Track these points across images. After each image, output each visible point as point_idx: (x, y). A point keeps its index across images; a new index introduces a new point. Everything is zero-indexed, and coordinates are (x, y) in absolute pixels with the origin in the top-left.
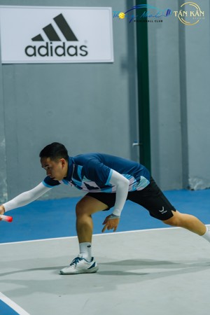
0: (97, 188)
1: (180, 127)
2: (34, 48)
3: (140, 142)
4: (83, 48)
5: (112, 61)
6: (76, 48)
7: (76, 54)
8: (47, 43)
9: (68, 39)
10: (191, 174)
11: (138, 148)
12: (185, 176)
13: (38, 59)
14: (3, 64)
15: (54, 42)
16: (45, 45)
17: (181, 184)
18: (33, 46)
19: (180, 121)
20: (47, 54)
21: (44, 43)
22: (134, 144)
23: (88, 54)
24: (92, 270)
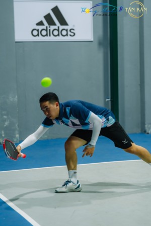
0: (79, 125)
1: (139, 88)
2: (38, 30)
3: (111, 98)
4: (72, 31)
5: (92, 40)
6: (67, 30)
7: (67, 35)
8: (47, 27)
9: (62, 24)
10: (147, 121)
11: (110, 102)
12: (143, 123)
13: (40, 38)
14: (16, 42)
15: (51, 26)
16: (45, 29)
17: (140, 129)
18: (37, 29)
19: (139, 83)
20: (47, 35)
21: (44, 27)
22: (107, 100)
23: (76, 35)
24: (78, 190)
